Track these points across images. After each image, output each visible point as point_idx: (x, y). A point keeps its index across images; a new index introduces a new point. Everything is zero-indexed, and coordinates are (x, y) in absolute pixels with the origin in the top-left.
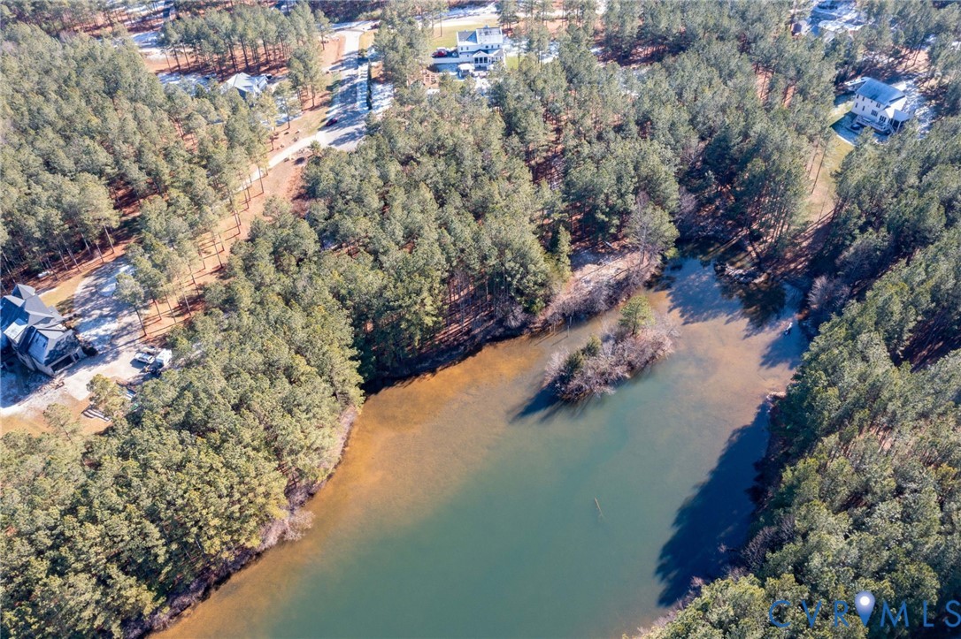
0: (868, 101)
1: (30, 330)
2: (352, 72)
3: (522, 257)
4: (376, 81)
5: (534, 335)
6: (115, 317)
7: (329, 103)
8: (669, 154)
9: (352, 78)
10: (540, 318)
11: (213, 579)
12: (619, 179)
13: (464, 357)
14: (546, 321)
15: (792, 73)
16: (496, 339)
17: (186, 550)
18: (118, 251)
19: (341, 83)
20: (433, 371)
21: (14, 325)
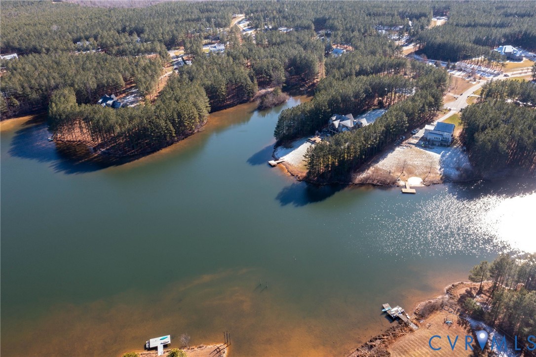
0: (335, 54)
1: (114, 102)
2: (176, 59)
3: (246, 79)
4: (186, 60)
5: (250, 102)
6: (132, 104)
7: (173, 65)
8: (280, 63)
9: (177, 61)
10: (252, 99)
11: (187, 136)
12: (268, 66)
13: (233, 106)
14: (253, 100)
15: (312, 47)
16: (241, 103)
17: (181, 123)
18: (124, 95)
19: (174, 62)
20: (226, 109)
21: (109, 101)
